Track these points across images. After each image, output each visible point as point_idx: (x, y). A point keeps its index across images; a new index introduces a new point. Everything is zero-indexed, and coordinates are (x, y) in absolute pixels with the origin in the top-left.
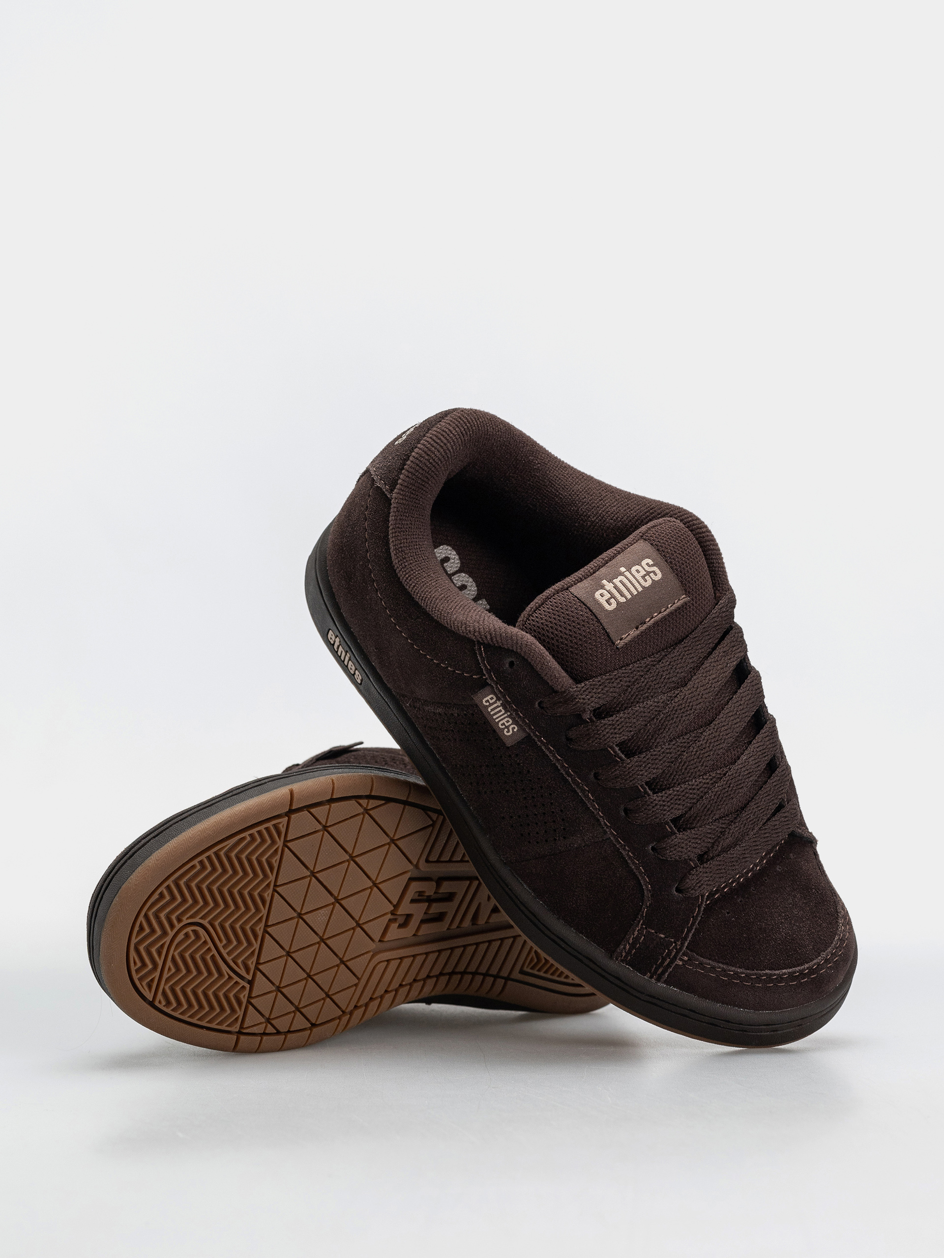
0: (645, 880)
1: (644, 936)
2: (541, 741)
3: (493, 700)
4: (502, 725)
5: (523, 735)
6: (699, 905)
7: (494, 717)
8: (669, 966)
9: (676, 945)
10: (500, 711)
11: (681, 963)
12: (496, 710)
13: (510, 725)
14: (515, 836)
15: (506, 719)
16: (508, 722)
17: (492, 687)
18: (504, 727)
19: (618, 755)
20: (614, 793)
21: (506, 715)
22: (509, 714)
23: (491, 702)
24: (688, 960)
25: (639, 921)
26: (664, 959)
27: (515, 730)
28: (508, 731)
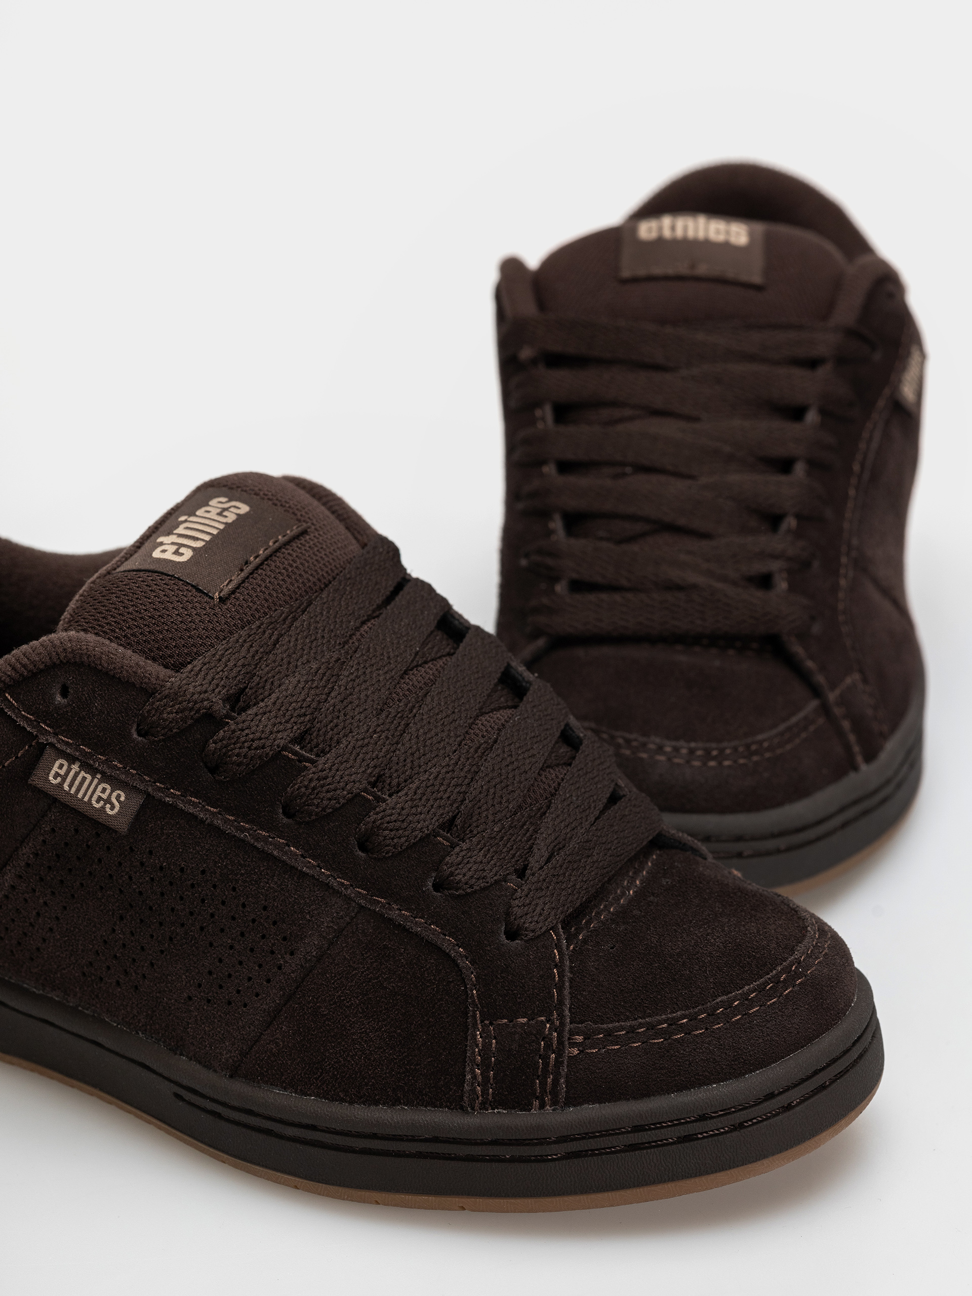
0: (448, 942)
1: (495, 1038)
2: (172, 796)
3: (65, 768)
4: (98, 801)
5: (139, 800)
6: (556, 945)
7: (80, 796)
8: (558, 1063)
9: (552, 1024)
10: (84, 779)
11: (575, 1051)
12: (77, 783)
13: (110, 795)
14: (219, 1013)
15: (100, 788)
16: (104, 790)
17: (52, 745)
18: (102, 803)
19: (302, 756)
20: (329, 824)
21: (96, 781)
22: (99, 776)
23: (62, 772)
24: (585, 1039)
25: (474, 1016)
26: (546, 1058)
27: (122, 799)
28: (112, 808)
